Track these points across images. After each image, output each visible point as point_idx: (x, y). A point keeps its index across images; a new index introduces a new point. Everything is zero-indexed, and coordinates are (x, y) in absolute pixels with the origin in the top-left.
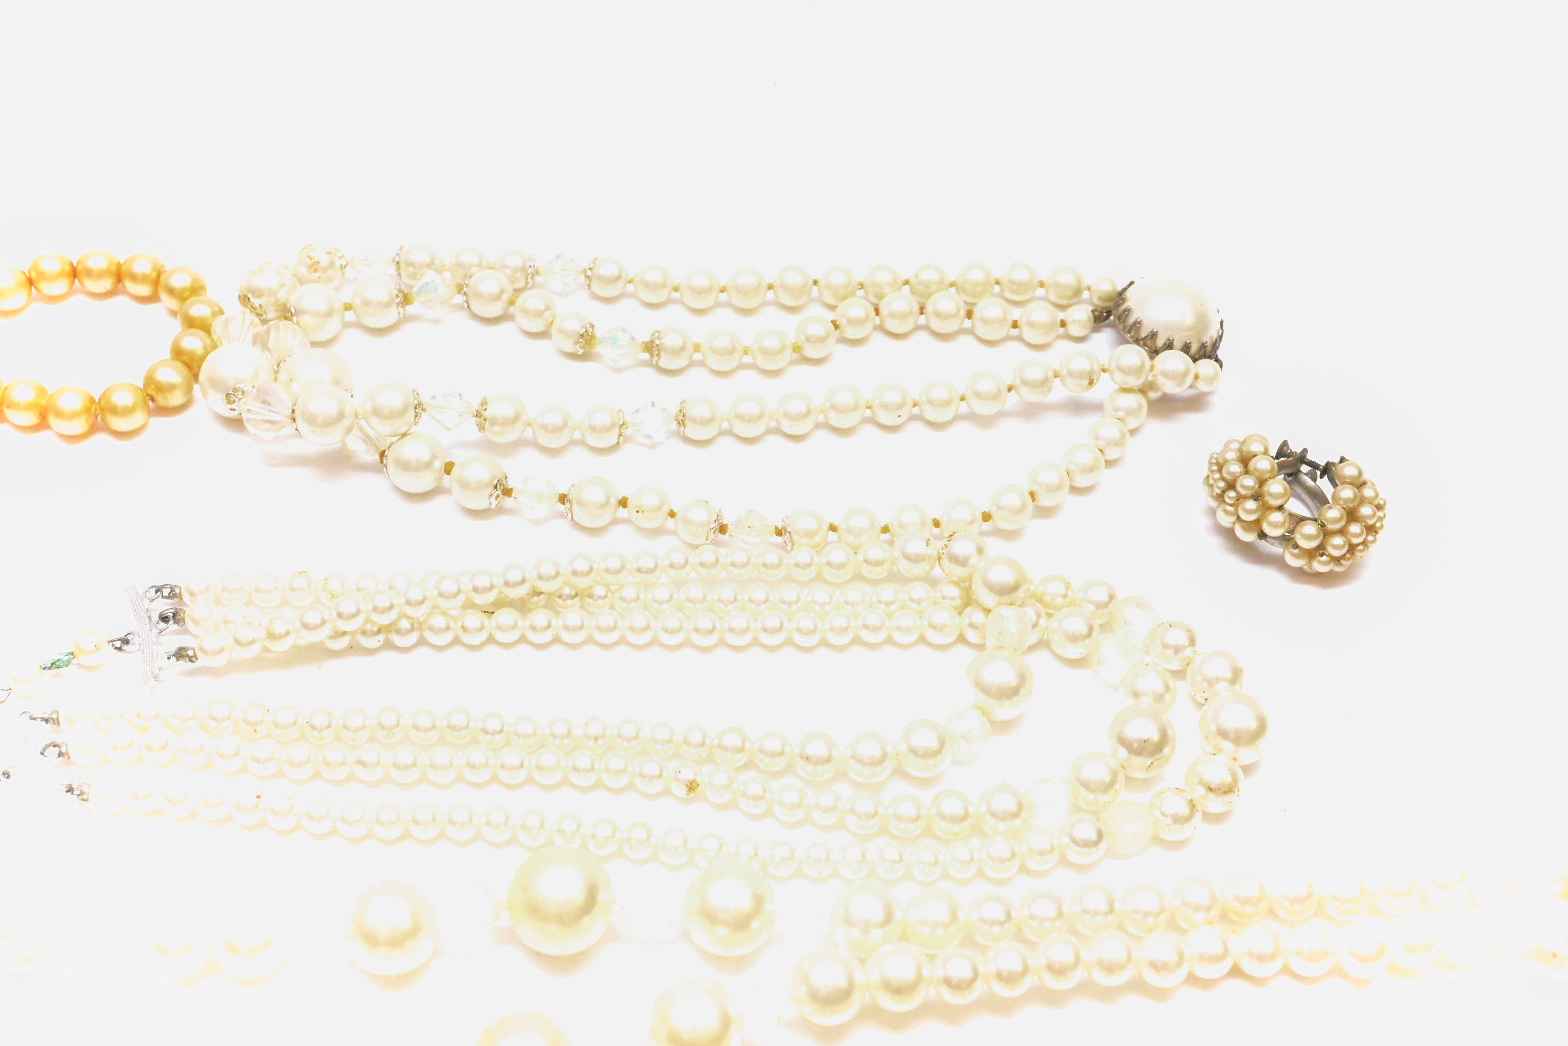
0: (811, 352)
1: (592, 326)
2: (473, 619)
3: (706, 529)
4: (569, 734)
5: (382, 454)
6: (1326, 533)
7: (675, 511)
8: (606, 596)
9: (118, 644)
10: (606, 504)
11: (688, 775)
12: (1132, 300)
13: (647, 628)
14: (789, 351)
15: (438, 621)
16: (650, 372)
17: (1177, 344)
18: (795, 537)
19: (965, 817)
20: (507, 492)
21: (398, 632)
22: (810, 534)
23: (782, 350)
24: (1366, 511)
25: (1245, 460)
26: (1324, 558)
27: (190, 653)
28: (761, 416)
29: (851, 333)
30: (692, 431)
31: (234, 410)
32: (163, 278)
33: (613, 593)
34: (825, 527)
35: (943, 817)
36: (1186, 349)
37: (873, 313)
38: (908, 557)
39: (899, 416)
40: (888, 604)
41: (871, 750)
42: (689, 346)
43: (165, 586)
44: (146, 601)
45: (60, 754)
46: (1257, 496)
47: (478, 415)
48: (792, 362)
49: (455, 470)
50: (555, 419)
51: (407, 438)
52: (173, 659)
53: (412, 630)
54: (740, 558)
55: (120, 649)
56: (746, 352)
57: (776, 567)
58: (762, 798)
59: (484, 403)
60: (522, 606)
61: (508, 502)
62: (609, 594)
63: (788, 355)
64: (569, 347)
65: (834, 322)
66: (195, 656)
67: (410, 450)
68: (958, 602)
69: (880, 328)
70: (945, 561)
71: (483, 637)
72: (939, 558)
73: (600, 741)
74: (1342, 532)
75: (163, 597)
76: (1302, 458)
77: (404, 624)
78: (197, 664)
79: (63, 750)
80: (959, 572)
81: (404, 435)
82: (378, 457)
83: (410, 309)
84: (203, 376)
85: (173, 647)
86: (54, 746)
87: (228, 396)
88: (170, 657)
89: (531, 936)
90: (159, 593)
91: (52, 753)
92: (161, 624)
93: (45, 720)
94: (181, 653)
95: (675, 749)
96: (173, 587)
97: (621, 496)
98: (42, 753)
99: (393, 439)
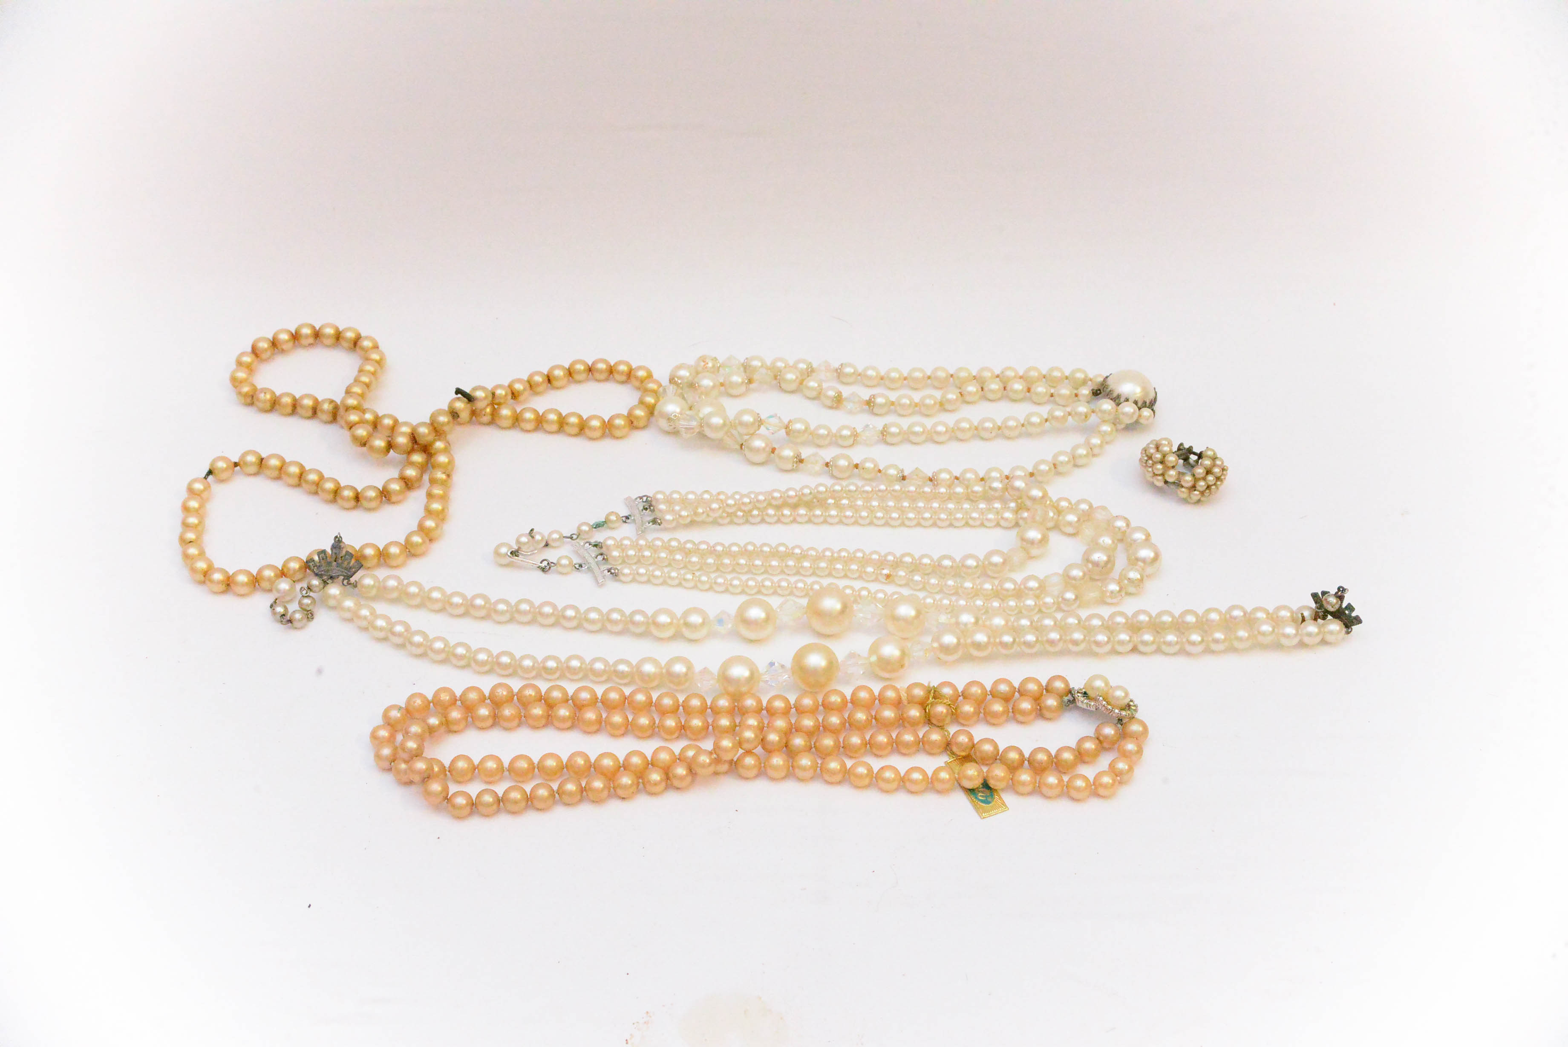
0: (948, 406)
1: (840, 394)
2: (787, 511)
3: (896, 478)
4: (832, 555)
5: (742, 445)
6: (1196, 479)
7: (881, 470)
9: (624, 519)
10: (849, 466)
11: (887, 572)
12: (1110, 382)
14: (937, 405)
15: (771, 511)
17: (1131, 400)
18: (939, 481)
19: (1014, 589)
20: (802, 462)
21: (752, 515)
22: (946, 480)
23: (934, 405)
24: (1216, 470)
25: (1157, 448)
26: (1196, 492)
27: (659, 521)
28: (924, 432)
29: (969, 399)
30: (889, 438)
31: (672, 426)
32: (632, 372)
34: (953, 478)
36: (1136, 403)
37: (980, 390)
39: (992, 433)
40: (982, 509)
41: (972, 563)
42: (888, 403)
43: (643, 496)
44: (635, 502)
45: (604, 559)
46: (1162, 462)
47: (787, 427)
48: (939, 410)
49: (776, 452)
50: (824, 431)
51: (754, 437)
52: (651, 524)
53: (758, 515)
54: (914, 488)
55: (625, 522)
56: (916, 406)
57: (929, 494)
58: (921, 581)
59: (790, 422)
60: (809, 505)
61: (801, 466)
62: (850, 503)
63: (937, 408)
64: (830, 403)
65: (960, 393)
66: (661, 523)
67: (757, 442)
68: (1016, 509)
69: (984, 397)
71: (791, 518)
73: (846, 559)
74: (1204, 479)
75: (643, 502)
76: (1190, 451)
77: (755, 512)
78: (662, 526)
79: (605, 556)
81: (752, 434)
82: (738, 446)
83: (751, 386)
84: (656, 413)
85: (651, 518)
86: (601, 554)
87: (669, 419)
88: (649, 523)
89: (817, 624)
90: (641, 500)
91: (600, 558)
92: (644, 511)
93: (596, 546)
94: (654, 521)
95: (882, 563)
96: (648, 497)
97: (855, 463)
98: (596, 558)
99: (747, 437)
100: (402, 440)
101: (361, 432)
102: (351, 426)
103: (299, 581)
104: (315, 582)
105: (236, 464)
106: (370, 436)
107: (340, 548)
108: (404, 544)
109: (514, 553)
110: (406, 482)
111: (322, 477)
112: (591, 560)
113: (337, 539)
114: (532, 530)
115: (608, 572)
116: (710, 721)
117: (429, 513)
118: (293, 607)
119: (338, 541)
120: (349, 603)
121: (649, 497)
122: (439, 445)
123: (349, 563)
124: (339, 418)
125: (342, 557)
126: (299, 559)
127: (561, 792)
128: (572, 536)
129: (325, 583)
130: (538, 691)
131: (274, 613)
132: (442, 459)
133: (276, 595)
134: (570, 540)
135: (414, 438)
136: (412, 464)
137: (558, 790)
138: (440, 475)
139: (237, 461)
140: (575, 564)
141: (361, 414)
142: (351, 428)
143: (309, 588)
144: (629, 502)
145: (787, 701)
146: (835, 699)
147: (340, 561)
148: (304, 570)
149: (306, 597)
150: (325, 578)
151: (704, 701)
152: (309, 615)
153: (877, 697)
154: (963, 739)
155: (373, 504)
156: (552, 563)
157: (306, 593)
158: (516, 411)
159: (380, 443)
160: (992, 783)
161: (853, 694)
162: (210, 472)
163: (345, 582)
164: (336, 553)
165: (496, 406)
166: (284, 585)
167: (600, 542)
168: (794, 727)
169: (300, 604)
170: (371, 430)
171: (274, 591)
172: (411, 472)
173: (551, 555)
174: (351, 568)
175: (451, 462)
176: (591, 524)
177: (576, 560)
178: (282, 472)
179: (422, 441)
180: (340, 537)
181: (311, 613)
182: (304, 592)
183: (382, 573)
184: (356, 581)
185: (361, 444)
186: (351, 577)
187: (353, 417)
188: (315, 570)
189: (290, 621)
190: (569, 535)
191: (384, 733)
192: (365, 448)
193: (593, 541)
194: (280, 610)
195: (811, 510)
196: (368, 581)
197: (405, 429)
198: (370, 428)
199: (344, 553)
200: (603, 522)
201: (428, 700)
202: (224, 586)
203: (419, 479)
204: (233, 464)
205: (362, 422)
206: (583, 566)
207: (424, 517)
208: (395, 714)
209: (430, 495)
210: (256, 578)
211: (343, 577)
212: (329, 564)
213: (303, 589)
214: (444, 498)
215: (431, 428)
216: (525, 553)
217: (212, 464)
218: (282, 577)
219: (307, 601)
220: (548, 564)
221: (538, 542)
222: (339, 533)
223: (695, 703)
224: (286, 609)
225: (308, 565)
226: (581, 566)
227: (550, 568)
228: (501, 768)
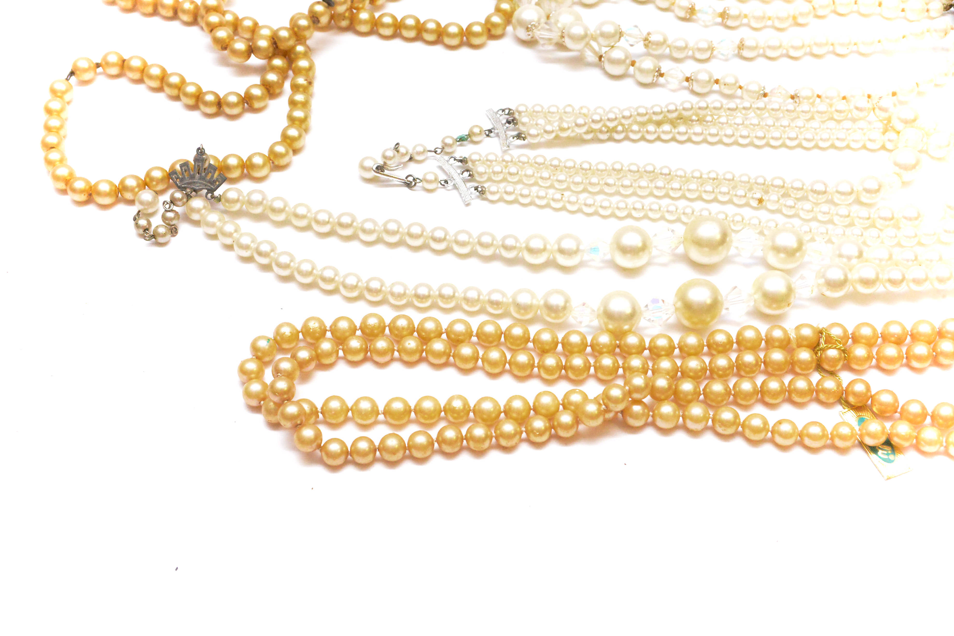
0: (800, 20)
1: (695, 4)
2: (651, 128)
3: (757, 94)
4: (701, 177)
5: (601, 57)
7: (742, 86)
8: (712, 121)
9: (487, 133)
10: (709, 81)
11: (758, 196)
13: (733, 135)
14: (791, 19)
15: (635, 128)
16: (721, 29)
18: (801, 99)
19: (892, 219)
20: (662, 75)
21: (617, 132)
22: (808, 98)
23: (788, 18)
27: (523, 135)
28: (780, 47)
29: (820, 12)
30: (746, 53)
31: (529, 35)
33: (715, 120)
34: (815, 95)
35: (881, 218)
37: (832, 3)
38: (857, 108)
39: (848, 49)
40: (847, 130)
41: (846, 188)
42: (742, 15)
43: (506, 109)
44: (498, 116)
45: (470, 176)
47: (646, 40)
48: (791, 26)
49: (636, 65)
50: (681, 44)
51: (613, 48)
52: (515, 138)
53: (623, 131)
54: (776, 106)
55: (488, 136)
56: (769, 19)
57: (793, 111)
58: (794, 207)
59: (649, 34)
60: (673, 123)
61: (661, 80)
62: (714, 121)
63: (791, 21)
64: (682, 14)
65: (812, 6)
66: (525, 138)
67: (617, 54)
68: (882, 130)
69: (835, 12)
70: (877, 110)
71: (655, 136)
72: (874, 109)
73: (715, 181)
75: (505, 114)
77: (620, 128)
78: (526, 141)
79: (471, 173)
80: (884, 115)
81: (612, 47)
82: (597, 59)
84: (514, 20)
85: (515, 133)
86: (467, 171)
87: (527, 28)
88: (513, 138)
89: (696, 255)
90: (504, 112)
91: (466, 174)
92: (507, 125)
93: (461, 161)
94: (519, 136)
95: (750, 186)
96: (510, 110)
97: (715, 79)
98: (462, 174)
99: (607, 49)
100: (263, 43)
101: (222, 34)
102: (212, 28)
103: (162, 192)
104: (178, 195)
105: (98, 65)
106: (231, 38)
107: (203, 161)
108: (267, 155)
109: (380, 169)
110: (267, 89)
111: (183, 81)
112: (456, 176)
113: (200, 151)
114: (398, 144)
115: (475, 190)
116: (592, 361)
117: (292, 119)
118: (156, 221)
119: (201, 152)
120: (213, 217)
121: (512, 110)
122: (300, 48)
123: (212, 176)
124: (199, 19)
125: (205, 169)
126: (162, 169)
127: (441, 440)
128: (436, 150)
129: (189, 197)
130: (410, 321)
131: (137, 226)
132: (303, 63)
133: (140, 207)
134: (434, 153)
135: (275, 41)
136: (273, 69)
137: (437, 438)
138: (301, 81)
139: (99, 62)
140: (441, 181)
141: (221, 16)
142: (211, 31)
143: (172, 202)
144: (493, 115)
145: (671, 340)
146: (720, 338)
147: (203, 174)
148: (167, 181)
149: (169, 211)
150: (188, 190)
151: (584, 338)
152: (173, 231)
153: (764, 338)
154: (859, 388)
155: (236, 111)
156: (417, 178)
157: (169, 208)
158: (374, 17)
159: (240, 46)
160: (895, 440)
161: (739, 334)
162: (72, 73)
163: (209, 195)
164: (198, 166)
165: (355, 11)
166: (147, 195)
167: (465, 158)
168: (680, 370)
169: (164, 218)
170: (232, 33)
171: (137, 203)
172: (272, 77)
173: (415, 170)
174: (215, 182)
175: (310, 68)
176: (455, 138)
177: (442, 177)
178: (144, 74)
179: (283, 46)
180: (203, 148)
181: (175, 228)
182: (167, 206)
183: (246, 186)
184: (220, 195)
185: (222, 48)
186: (215, 191)
187: (214, 18)
188: (178, 183)
189: (154, 236)
190: (433, 150)
191: (252, 366)
192: (226, 52)
193: (458, 156)
194: (143, 222)
195: (675, 127)
196: (232, 195)
197: (265, 32)
198: (230, 30)
199: (206, 165)
200: (466, 135)
201: (297, 330)
202: (86, 195)
203: (280, 85)
204: (96, 65)
205: (221, 25)
206: (449, 182)
207: (287, 126)
208: (263, 344)
209: (293, 103)
210: (118, 189)
211: (206, 191)
212: (192, 177)
213: (166, 203)
214: (305, 105)
215: (291, 32)
216: (391, 168)
217: (75, 65)
218: (145, 188)
219: (170, 215)
220: (414, 179)
221: (403, 155)
222: (201, 144)
223: (575, 339)
224: (149, 223)
225: (171, 174)
226: (446, 182)
227: (415, 184)
228: (375, 411)
